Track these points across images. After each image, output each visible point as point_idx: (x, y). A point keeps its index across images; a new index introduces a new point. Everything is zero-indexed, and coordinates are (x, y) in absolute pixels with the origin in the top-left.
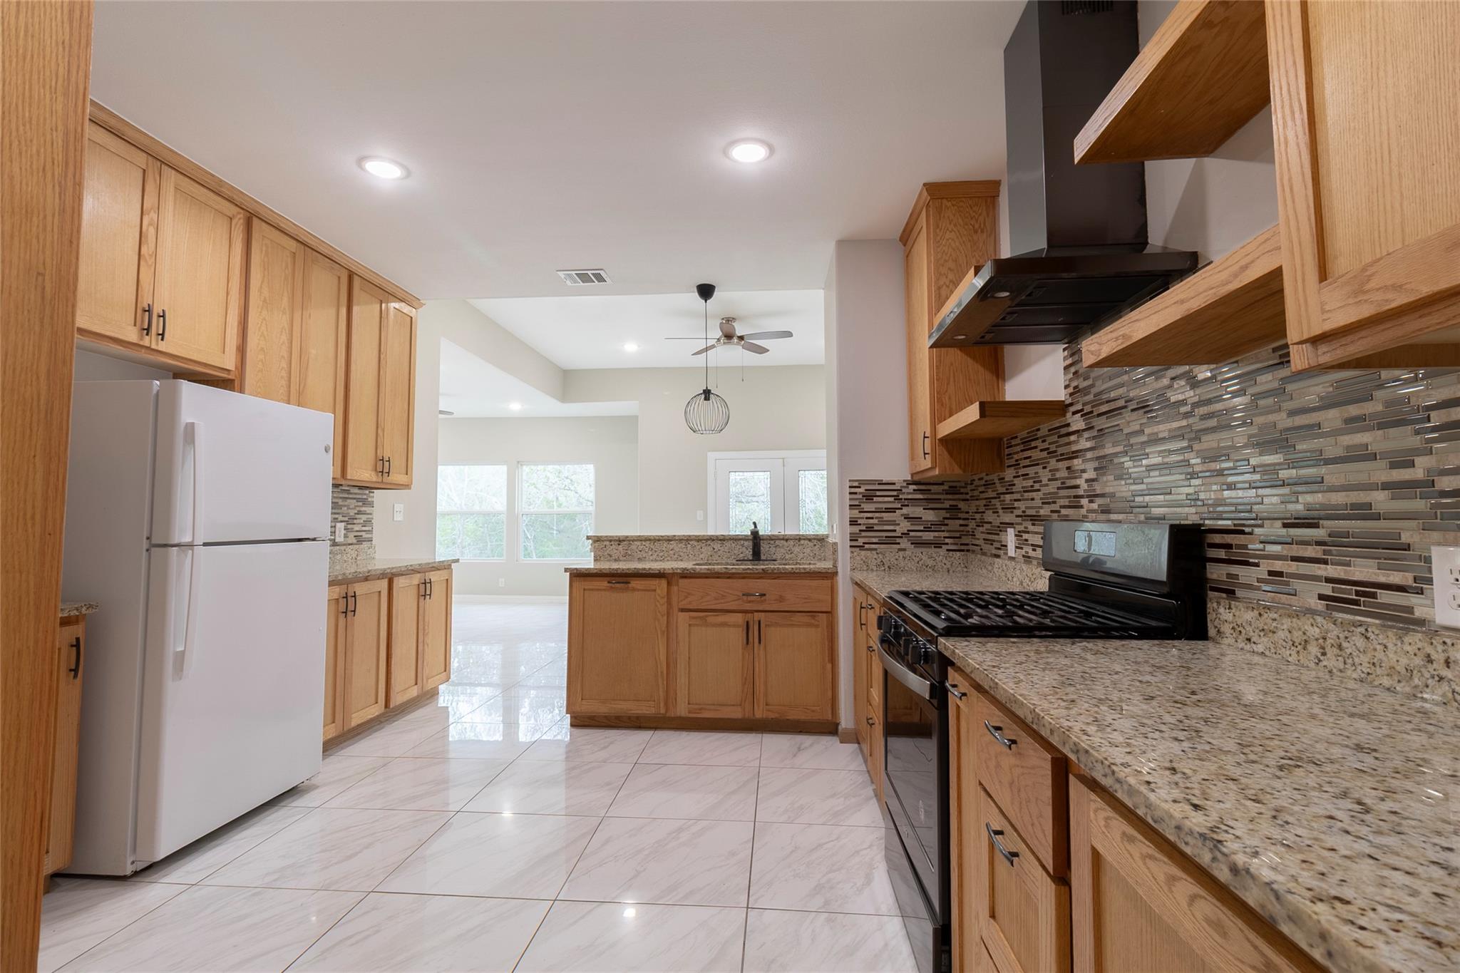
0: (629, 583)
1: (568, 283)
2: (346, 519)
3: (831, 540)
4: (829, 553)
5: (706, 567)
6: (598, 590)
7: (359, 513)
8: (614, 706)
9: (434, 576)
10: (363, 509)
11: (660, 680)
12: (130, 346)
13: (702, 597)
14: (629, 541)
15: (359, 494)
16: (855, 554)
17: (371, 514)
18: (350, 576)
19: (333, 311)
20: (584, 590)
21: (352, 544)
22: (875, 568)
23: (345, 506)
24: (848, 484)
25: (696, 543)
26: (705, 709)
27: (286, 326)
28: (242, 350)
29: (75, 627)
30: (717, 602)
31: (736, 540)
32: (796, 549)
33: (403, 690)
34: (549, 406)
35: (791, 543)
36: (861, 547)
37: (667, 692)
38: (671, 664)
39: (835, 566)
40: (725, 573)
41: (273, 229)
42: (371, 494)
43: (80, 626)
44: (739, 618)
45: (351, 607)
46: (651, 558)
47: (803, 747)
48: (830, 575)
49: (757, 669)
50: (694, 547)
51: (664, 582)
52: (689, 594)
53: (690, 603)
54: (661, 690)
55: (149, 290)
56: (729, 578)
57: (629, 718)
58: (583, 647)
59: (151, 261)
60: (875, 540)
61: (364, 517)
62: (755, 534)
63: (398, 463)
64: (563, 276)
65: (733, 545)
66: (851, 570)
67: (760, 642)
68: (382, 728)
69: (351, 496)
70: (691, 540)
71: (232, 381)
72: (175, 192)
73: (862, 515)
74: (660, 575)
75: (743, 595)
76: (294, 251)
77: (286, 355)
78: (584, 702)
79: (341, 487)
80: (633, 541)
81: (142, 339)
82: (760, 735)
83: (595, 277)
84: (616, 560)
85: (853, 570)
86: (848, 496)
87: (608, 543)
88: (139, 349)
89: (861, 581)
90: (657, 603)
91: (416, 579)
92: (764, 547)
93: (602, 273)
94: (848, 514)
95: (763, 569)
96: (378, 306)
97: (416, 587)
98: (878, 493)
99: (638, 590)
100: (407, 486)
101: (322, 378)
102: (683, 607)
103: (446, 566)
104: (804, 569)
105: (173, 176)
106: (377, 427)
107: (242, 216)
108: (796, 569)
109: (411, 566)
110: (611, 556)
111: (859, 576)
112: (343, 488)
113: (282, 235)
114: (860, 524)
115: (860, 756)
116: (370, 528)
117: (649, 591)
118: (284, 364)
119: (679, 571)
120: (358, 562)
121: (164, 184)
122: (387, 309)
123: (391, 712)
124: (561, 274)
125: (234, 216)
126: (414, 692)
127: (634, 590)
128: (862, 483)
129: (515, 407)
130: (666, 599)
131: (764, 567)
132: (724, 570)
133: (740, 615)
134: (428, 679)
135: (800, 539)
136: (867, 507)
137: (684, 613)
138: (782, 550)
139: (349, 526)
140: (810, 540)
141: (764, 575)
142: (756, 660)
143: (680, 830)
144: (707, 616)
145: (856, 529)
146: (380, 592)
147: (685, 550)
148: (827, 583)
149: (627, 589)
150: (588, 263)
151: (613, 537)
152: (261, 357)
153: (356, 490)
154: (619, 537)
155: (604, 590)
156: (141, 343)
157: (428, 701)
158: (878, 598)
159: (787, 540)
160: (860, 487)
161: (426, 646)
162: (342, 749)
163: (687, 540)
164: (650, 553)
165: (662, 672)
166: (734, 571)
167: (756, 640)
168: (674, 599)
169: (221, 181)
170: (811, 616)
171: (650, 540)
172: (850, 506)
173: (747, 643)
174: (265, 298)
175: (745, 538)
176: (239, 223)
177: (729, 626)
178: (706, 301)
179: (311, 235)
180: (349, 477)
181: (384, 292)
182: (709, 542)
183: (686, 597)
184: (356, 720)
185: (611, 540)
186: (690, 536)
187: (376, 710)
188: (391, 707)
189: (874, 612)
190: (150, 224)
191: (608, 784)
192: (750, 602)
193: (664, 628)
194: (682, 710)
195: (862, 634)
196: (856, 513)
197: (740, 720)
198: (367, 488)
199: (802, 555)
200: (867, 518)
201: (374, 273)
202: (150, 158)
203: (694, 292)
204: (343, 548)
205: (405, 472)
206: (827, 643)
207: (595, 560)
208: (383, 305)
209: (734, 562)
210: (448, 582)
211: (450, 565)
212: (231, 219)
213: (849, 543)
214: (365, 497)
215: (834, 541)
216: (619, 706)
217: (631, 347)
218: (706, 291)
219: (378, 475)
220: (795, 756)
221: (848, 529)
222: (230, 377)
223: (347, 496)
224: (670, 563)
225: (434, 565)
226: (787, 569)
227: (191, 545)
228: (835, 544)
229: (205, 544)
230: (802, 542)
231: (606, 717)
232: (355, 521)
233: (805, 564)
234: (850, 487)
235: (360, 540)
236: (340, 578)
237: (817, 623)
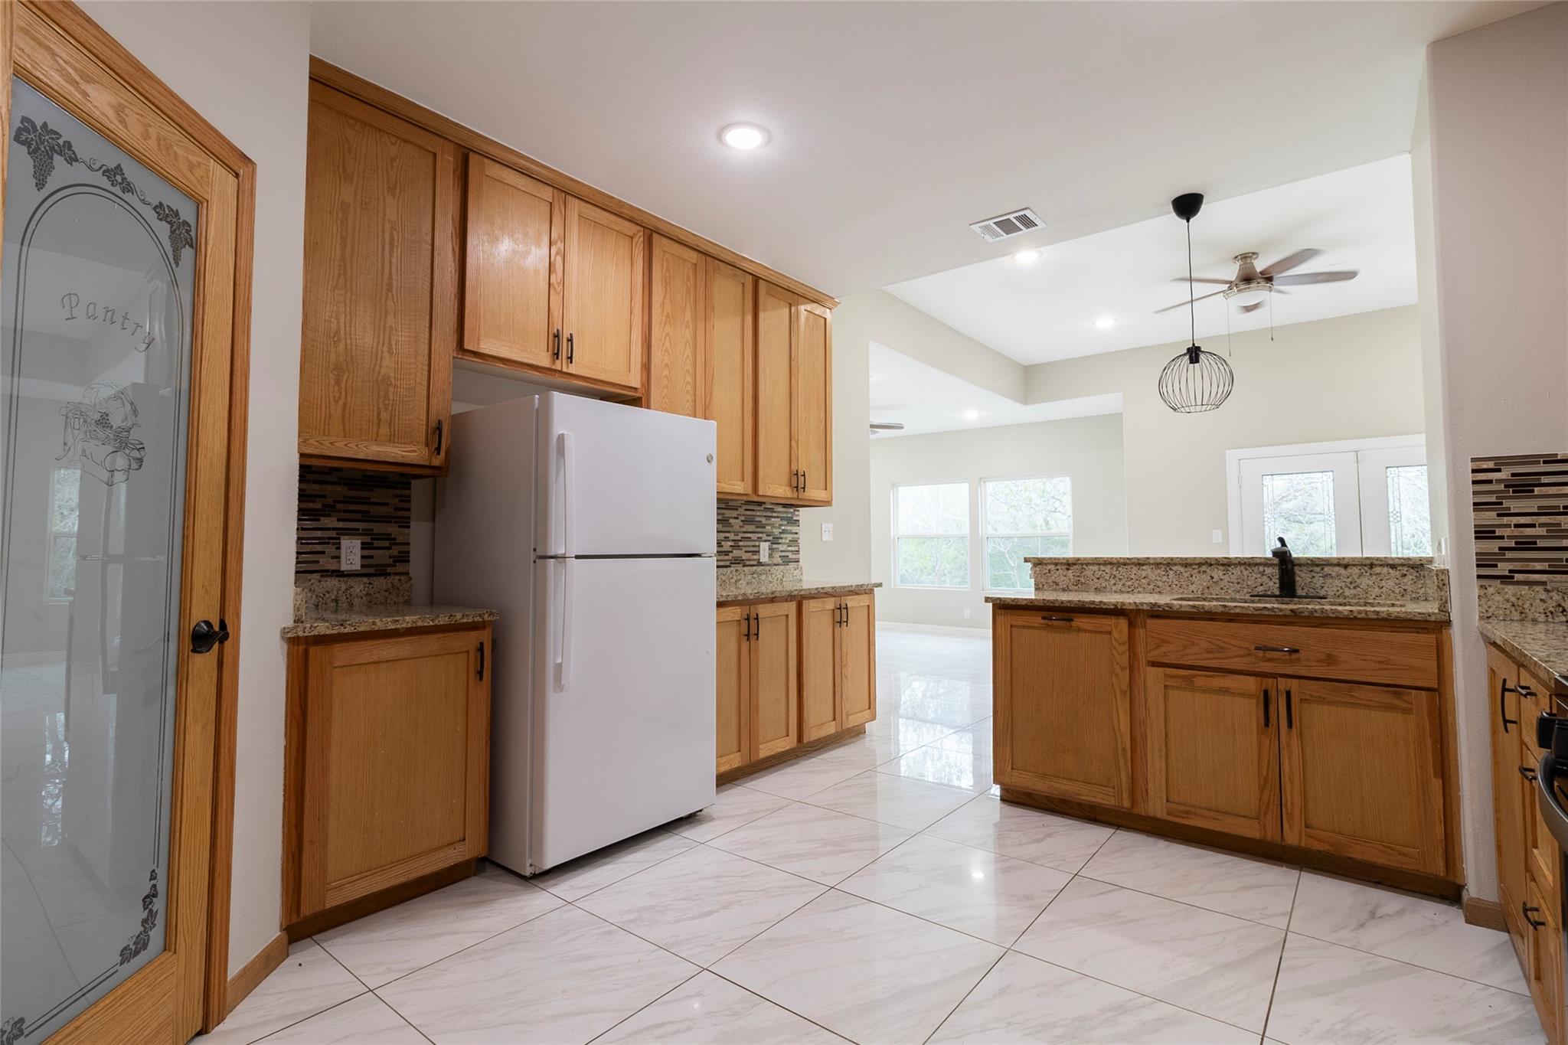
0: (1072, 620)
1: (987, 237)
2: (771, 538)
3: (1437, 565)
4: (1431, 589)
5: (1191, 603)
6: (1029, 627)
7: (784, 532)
8: (1058, 785)
9: (852, 602)
10: (788, 528)
11: (1122, 763)
12: (545, 371)
13: (1185, 648)
14: (1082, 564)
15: (784, 512)
16: (1491, 590)
17: (797, 533)
18: (751, 597)
19: (738, 320)
20: (1011, 626)
21: (778, 565)
22: (1542, 618)
23: (769, 525)
24: (1470, 466)
25: (1182, 569)
26: (1195, 814)
27: (690, 339)
28: (647, 367)
29: (481, 632)
30: (1210, 655)
31: (1249, 565)
32: (1365, 581)
33: (820, 724)
34: (1012, 412)
35: (1356, 571)
36: (1507, 579)
37: (1133, 779)
38: (1137, 741)
39: (1444, 609)
40: (1222, 613)
41: (673, 243)
42: (797, 513)
43: (486, 631)
44: (1251, 684)
45: (753, 630)
46: (1114, 588)
47: (1381, 912)
48: (1439, 626)
49: (1286, 768)
50: (1179, 574)
51: (1123, 623)
52: (1164, 641)
53: (1165, 654)
54: (1123, 773)
55: (558, 318)
56: (1230, 621)
57: (1080, 804)
58: (1012, 701)
59: (559, 289)
60: (1538, 566)
61: (790, 537)
62: (1282, 556)
63: (813, 478)
64: (979, 231)
65: (1245, 573)
66: (1481, 618)
67: (1290, 725)
68: (796, 764)
69: (774, 514)
70: (1175, 564)
71: (640, 399)
72: (579, 219)
73: (1505, 520)
74: (1117, 612)
75: (1257, 648)
76: (695, 262)
77: (690, 368)
78: (1015, 773)
79: (764, 506)
80: (1087, 564)
81: (554, 363)
82: (1295, 873)
83: (1021, 222)
84: (1064, 590)
85: (1486, 617)
86: (1471, 488)
87: (1052, 567)
88: (554, 374)
89: (1505, 641)
90: (1115, 653)
91: (830, 604)
92: (1302, 577)
93: (1028, 213)
94: (1470, 518)
95: (1292, 610)
96: (788, 309)
97: (831, 612)
98: (1545, 480)
99: (1086, 631)
100: (827, 503)
101: (729, 394)
102: (1154, 660)
103: (866, 591)
104: (1378, 613)
105: (576, 205)
106: (791, 440)
107: (642, 233)
108: (1360, 612)
109: (822, 588)
110: (1057, 584)
111: (1500, 632)
112: (767, 506)
113: (682, 247)
114: (1502, 537)
115: (1515, 959)
116: (796, 549)
117: (1100, 632)
118: (689, 379)
119: (1145, 607)
120: (784, 583)
121: (568, 213)
122: (798, 312)
123: (804, 748)
124: (976, 227)
125: (634, 234)
126: (831, 729)
127: (1079, 630)
128: (1500, 463)
129: (971, 416)
130: (1127, 646)
131: (1295, 607)
132: (1221, 609)
133: (1252, 679)
134: (848, 716)
135: (1372, 566)
136: (1515, 505)
137: (1156, 668)
138: (1337, 582)
139: (775, 546)
140: (1393, 567)
141: (1294, 619)
142: (1284, 753)
143: (1121, 1009)
144: (1194, 676)
145: (1492, 546)
146: (787, 616)
147: (1165, 578)
148: (1430, 639)
149: (1069, 629)
150: (1007, 206)
151: (1059, 559)
152: (666, 372)
153: (780, 509)
154: (1067, 560)
155: (1039, 628)
156: (554, 367)
157: (852, 740)
158: (1545, 677)
159: (1346, 567)
160: (1499, 470)
161: (844, 679)
162: (752, 780)
163: (1168, 564)
164: (1113, 582)
165: (1124, 749)
166: (1238, 611)
167: (1284, 722)
168: (1141, 648)
169: (620, 201)
170: (1396, 693)
171: (1111, 564)
172: (1475, 504)
173: (1267, 723)
174: (668, 314)
175: (1266, 563)
176: (639, 239)
177: (1233, 694)
178: (1188, 221)
179: (711, 243)
180: (761, 493)
181: (793, 294)
182: (1204, 568)
183: (1158, 646)
184: (765, 751)
185: (1056, 563)
186: (1172, 559)
187: (787, 744)
188: (805, 742)
189: (1537, 703)
190: (557, 254)
191: (1028, 898)
192: (1269, 660)
193: (1125, 686)
194: (1156, 807)
195: (1510, 740)
196: (1490, 517)
197: (1258, 841)
198: (791, 506)
199: (1377, 591)
200: (1517, 526)
201: (781, 274)
202: (555, 191)
203: (1169, 213)
204: (767, 568)
205: (822, 485)
206: (1429, 742)
207: (1036, 589)
208: (793, 309)
209: (1248, 597)
210: (869, 609)
211: (873, 590)
212: (632, 237)
213: (1475, 571)
214: (789, 515)
215: (1442, 567)
216: (1062, 787)
217: (1105, 323)
218: (1187, 205)
219: (793, 491)
220: (1362, 926)
221: (1473, 547)
222: (637, 395)
223: (770, 514)
224: (1140, 596)
225: (851, 589)
226: (1340, 612)
227: (564, 557)
228: (1445, 572)
229: (577, 557)
230: (1377, 570)
231: (1047, 797)
232: (780, 541)
233: (1384, 605)
234: (1474, 471)
235: (786, 561)
236: (740, 598)
237: (1404, 705)
